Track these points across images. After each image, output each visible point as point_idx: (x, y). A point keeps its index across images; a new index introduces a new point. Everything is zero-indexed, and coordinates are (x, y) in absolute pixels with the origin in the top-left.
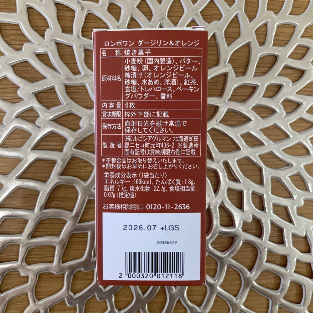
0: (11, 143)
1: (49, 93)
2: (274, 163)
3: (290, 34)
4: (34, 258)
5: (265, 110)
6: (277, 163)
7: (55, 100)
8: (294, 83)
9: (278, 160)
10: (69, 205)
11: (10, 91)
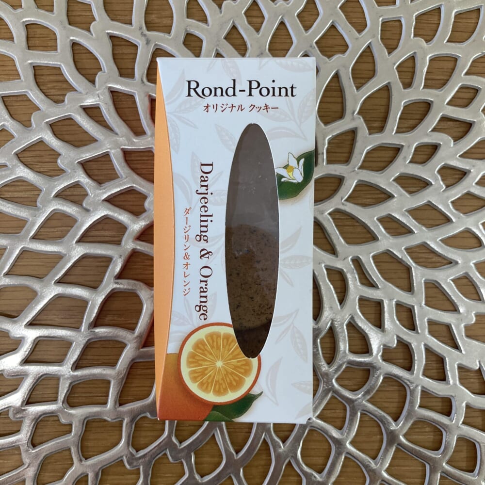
0: (48, 234)
1: (102, 163)
2: (430, 260)
3: (450, 70)
4: (80, 398)
5: (414, 181)
6: (434, 260)
7: (110, 172)
8: (456, 142)
9: (435, 255)
10: (129, 321)
11: (47, 160)
